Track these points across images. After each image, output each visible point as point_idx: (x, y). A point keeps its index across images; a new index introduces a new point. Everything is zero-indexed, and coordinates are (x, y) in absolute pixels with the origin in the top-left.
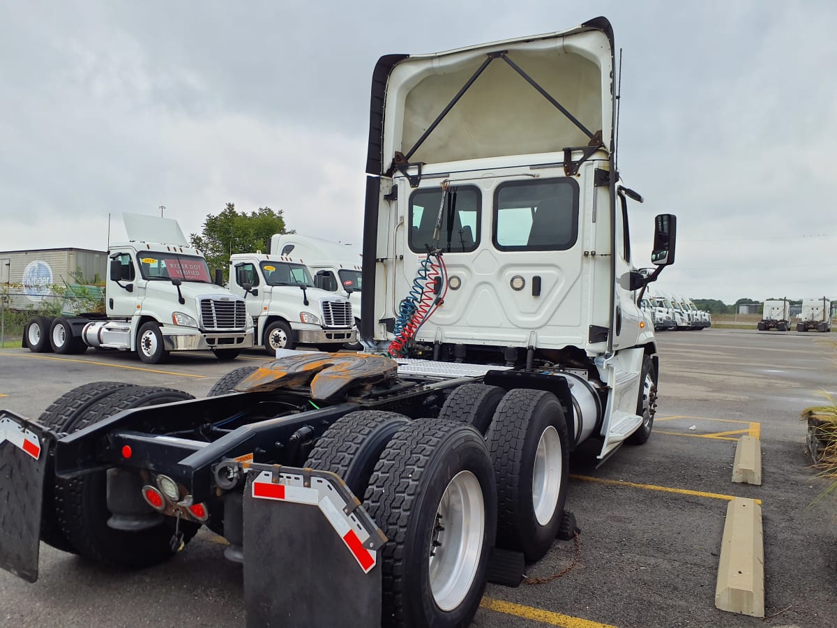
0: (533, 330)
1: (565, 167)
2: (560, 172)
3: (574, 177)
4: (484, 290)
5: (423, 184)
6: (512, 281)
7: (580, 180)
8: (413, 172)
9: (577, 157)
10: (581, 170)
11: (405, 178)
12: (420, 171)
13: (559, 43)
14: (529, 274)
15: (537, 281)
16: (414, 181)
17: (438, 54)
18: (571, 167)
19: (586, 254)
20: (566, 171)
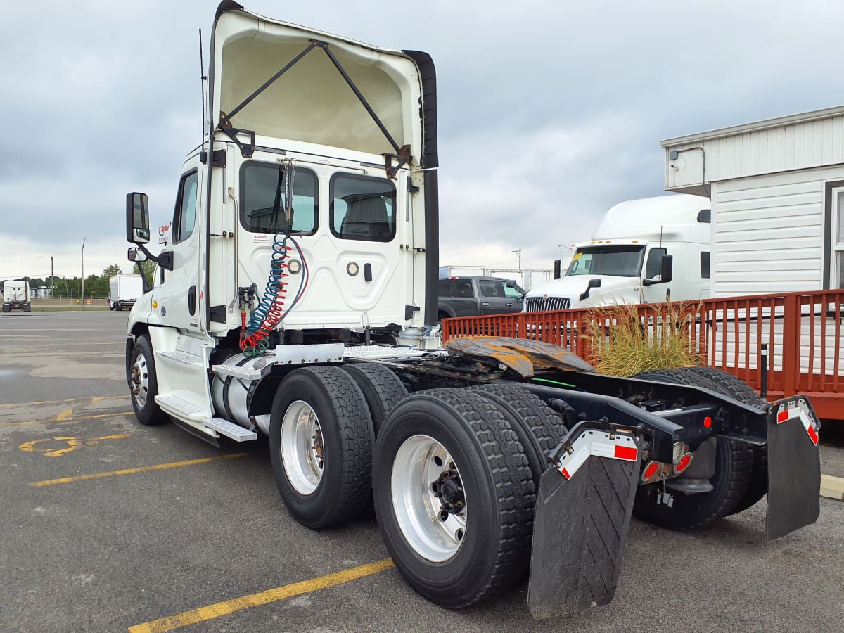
0: (365, 312)
1: (387, 170)
2: (382, 174)
3: (393, 180)
4: (323, 273)
5: (257, 156)
6: (348, 267)
7: (397, 183)
8: (245, 140)
9: (395, 163)
10: (398, 175)
11: (235, 145)
12: (253, 141)
13: (375, 57)
14: (362, 262)
15: (368, 268)
16: (247, 150)
17: (268, 20)
18: (391, 172)
19: (401, 247)
20: (388, 173)
